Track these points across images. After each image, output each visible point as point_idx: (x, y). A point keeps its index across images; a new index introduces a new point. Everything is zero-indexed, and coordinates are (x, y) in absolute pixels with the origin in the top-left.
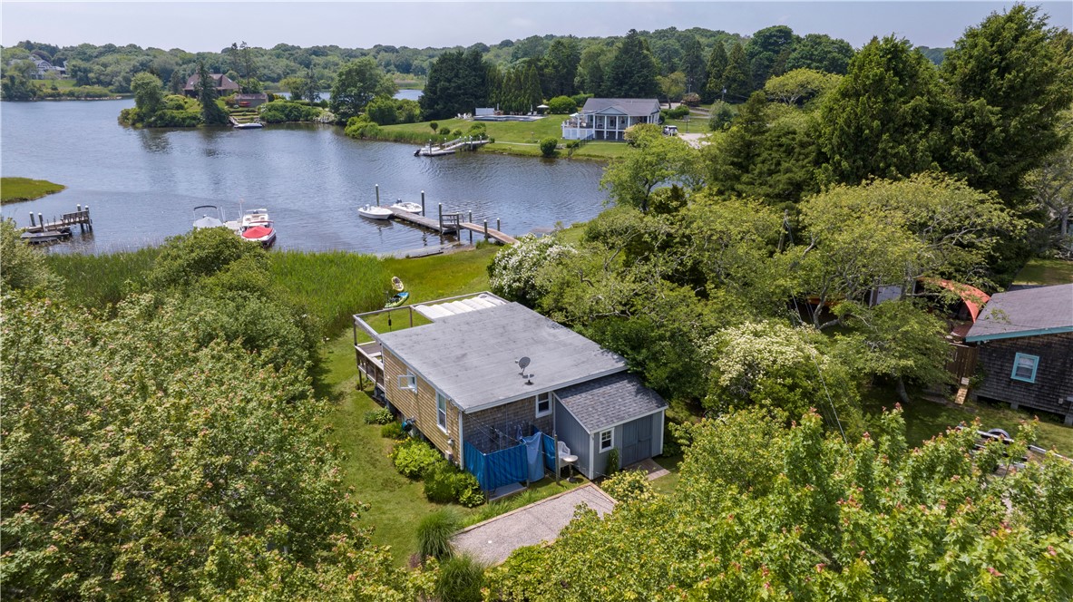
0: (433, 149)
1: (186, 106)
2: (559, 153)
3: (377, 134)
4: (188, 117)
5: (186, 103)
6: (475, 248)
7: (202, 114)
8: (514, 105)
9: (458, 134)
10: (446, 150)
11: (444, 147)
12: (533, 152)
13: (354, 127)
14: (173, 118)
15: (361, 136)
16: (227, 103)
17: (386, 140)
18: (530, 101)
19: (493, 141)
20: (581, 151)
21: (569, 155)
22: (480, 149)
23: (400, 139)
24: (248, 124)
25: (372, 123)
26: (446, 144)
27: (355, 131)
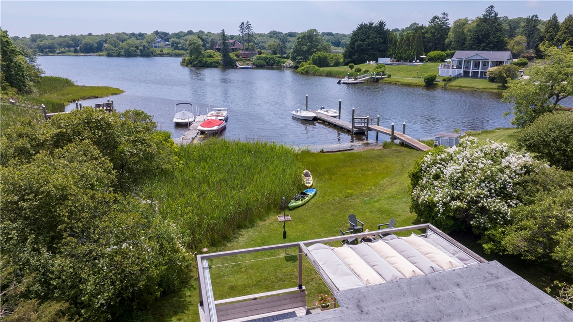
0: (349, 80)
1: (214, 56)
2: (437, 84)
3: (316, 72)
4: (214, 62)
5: (214, 54)
6: (382, 147)
7: (221, 60)
8: (404, 55)
9: (367, 71)
10: (358, 81)
11: (357, 79)
12: (419, 84)
13: (303, 68)
14: (206, 62)
15: (306, 73)
16: (236, 55)
17: (321, 75)
18: (415, 53)
19: (390, 76)
20: (453, 83)
21: (445, 86)
22: (381, 81)
23: (329, 75)
24: (245, 66)
25: (313, 66)
26: (358, 77)
27: (303, 70)
